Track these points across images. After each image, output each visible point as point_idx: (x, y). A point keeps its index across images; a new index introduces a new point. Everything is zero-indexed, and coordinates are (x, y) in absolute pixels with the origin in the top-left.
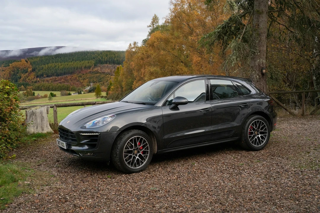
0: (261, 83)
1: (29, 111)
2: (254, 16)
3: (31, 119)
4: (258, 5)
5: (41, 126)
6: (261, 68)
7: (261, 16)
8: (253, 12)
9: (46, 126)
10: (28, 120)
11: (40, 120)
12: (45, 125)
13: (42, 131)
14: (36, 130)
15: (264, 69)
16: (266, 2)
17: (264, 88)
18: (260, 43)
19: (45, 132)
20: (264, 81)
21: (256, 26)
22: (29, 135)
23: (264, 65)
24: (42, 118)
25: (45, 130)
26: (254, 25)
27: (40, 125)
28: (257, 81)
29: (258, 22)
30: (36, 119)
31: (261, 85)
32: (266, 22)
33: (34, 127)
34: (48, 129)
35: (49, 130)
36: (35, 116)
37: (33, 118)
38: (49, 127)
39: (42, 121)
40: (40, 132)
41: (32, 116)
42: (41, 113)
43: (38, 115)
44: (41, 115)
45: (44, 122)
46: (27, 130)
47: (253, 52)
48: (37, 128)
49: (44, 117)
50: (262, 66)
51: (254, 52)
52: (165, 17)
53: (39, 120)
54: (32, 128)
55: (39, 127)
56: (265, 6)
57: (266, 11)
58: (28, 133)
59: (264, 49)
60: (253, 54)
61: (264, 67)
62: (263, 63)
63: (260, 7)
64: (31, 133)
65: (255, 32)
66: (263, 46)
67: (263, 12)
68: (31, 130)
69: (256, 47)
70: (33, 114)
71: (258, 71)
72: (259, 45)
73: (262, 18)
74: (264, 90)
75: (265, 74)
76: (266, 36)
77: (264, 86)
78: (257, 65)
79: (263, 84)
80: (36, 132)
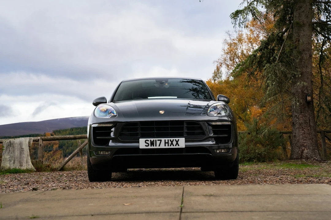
0: (306, 115)
1: (5, 142)
2: (294, 30)
3: (8, 151)
4: (298, 15)
5: (19, 161)
6: (305, 95)
7: (302, 29)
8: (292, 25)
9: (25, 161)
10: (4, 153)
11: (19, 153)
13: (20, 167)
14: (12, 165)
15: (309, 96)
16: (309, 12)
17: (311, 121)
18: (303, 63)
19: (24, 167)
20: (310, 111)
21: (296, 42)
22: (3, 171)
23: (310, 91)
24: (22, 150)
25: (23, 165)
26: (294, 41)
27: (19, 159)
28: (301, 112)
29: (299, 36)
30: (13, 151)
31: (305, 116)
32: (309, 36)
33: (11, 161)
34: (29, 165)
35: (30, 167)
36: (13, 147)
37: (10, 150)
38: (30, 163)
39: (21, 155)
40: (17, 168)
41: (9, 148)
42: (21, 144)
43: (17, 147)
44: (20, 146)
45: (24, 156)
46: (2, 165)
47: (293, 75)
48: (14, 163)
49: (24, 149)
50: (306, 92)
51: (295, 75)
52: (217, 61)
53: (17, 153)
54: (8, 162)
55: (16, 161)
56: (308, 16)
57: (309, 23)
58: (2, 169)
59: (309, 70)
60: (293, 76)
61: (309, 93)
62: (307, 88)
63: (300, 18)
64: (6, 168)
65: (295, 50)
66: (307, 67)
67: (304, 24)
68: (7, 164)
69: (296, 68)
70: (10, 144)
71: (301, 98)
72: (301, 66)
73: (303, 32)
74: (311, 124)
75: (311, 103)
76: (310, 54)
77: (310, 118)
78: (300, 90)
79: (309, 116)
80: (12, 167)
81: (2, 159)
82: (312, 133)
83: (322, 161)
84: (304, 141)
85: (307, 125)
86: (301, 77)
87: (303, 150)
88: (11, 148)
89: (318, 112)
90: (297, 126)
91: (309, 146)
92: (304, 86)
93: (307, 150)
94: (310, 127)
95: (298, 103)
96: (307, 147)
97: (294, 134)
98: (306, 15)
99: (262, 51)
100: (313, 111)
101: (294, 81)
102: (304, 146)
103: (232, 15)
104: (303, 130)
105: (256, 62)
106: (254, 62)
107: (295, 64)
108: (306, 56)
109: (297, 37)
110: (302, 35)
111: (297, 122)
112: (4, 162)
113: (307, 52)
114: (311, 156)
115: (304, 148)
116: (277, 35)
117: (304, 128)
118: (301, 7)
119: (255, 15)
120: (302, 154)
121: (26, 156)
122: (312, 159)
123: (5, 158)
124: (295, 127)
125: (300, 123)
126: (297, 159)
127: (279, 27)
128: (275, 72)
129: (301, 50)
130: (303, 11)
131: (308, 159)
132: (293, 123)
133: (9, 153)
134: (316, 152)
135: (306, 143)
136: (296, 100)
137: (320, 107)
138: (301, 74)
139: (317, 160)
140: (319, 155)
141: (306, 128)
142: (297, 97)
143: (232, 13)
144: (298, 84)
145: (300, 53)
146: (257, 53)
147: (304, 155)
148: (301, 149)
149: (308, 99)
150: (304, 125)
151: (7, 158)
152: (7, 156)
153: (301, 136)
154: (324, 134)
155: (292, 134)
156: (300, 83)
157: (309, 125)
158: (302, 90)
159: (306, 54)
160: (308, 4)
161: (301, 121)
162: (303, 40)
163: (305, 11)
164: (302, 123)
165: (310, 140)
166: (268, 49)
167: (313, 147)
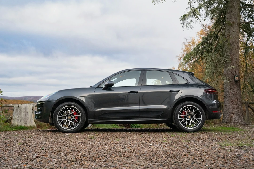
0: (235, 90)
1: (15, 106)
2: (226, 28)
3: (17, 113)
4: (229, 17)
5: (24, 120)
6: (234, 76)
7: (232, 27)
8: (225, 24)
9: (29, 121)
10: (14, 114)
12: (29, 119)
13: (25, 125)
14: (20, 123)
15: (236, 76)
16: (237, 15)
17: (238, 95)
18: (232, 52)
19: (28, 125)
20: (237, 88)
21: (227, 37)
23: (237, 73)
24: (26, 112)
25: (28, 123)
26: (226, 36)
28: (231, 88)
29: (230, 32)
30: (21, 113)
31: (234, 92)
32: (237, 32)
33: (19, 120)
34: (32, 123)
35: (33, 125)
36: (20, 110)
37: (18, 112)
38: (34, 122)
39: (25, 116)
40: (23, 125)
41: (18, 111)
42: (26, 108)
43: (23, 110)
44: (25, 110)
45: (28, 116)
46: (13, 123)
48: (21, 121)
49: (28, 112)
50: (235, 74)
51: (226, 61)
52: (178, 56)
53: (23, 114)
54: (17, 121)
55: (22, 120)
56: (236, 18)
57: (237, 23)
58: (13, 126)
59: (237, 57)
60: (225, 62)
61: (237, 75)
62: (235, 70)
63: (231, 19)
64: (15, 125)
65: (227, 42)
66: (235, 55)
67: (233, 23)
68: (16, 122)
69: (227, 56)
70: (19, 108)
71: (231, 78)
72: (231, 54)
73: (233, 29)
74: (238, 97)
75: (238, 81)
76: (238, 46)
77: (237, 93)
78: (230, 72)
79: (236, 91)
80: (19, 124)
81: (13, 119)
82: (238, 104)
83: (246, 125)
84: (233, 110)
85: (235, 98)
86: (231, 62)
87: (232, 116)
88: (19, 111)
89: (243, 88)
90: (228, 98)
91: (236, 113)
92: (233, 69)
93: (235, 116)
94: (237, 99)
95: (228, 82)
96: (235, 114)
97: (225, 104)
98: (235, 17)
99: (203, 44)
100: (240, 87)
101: (226, 65)
102: (233, 114)
103: (181, 18)
104: (232, 102)
105: (199, 53)
106: (198, 53)
107: (226, 53)
108: (235, 47)
109: (228, 33)
110: (232, 31)
111: (228, 95)
112: (14, 120)
113: (235, 44)
114: (238, 121)
115: (233, 115)
116: (214, 33)
117: (233, 100)
118: (231, 11)
119: (196, 15)
120: (231, 119)
121: (30, 117)
122: (238, 123)
123: (15, 118)
124: (226, 99)
125: (230, 97)
126: (227, 123)
127: (215, 27)
128: (212, 59)
129: (231, 43)
130: (233, 14)
131: (235, 123)
132: (225, 96)
133: (17, 114)
134: (242, 118)
135: (234, 111)
136: (227, 79)
137: (245, 85)
138: (231, 60)
139: (242, 124)
140: (244, 121)
141: (234, 100)
142: (228, 77)
143: (181, 17)
144: (229, 67)
145: (230, 45)
146: (199, 46)
147: (233, 120)
148: (230, 116)
149: (236, 79)
150: (232, 98)
151: (16, 118)
152: (16, 116)
153: (231, 106)
154: (248, 105)
155: (224, 104)
156: (230, 67)
157: (236, 98)
158: (232, 72)
159: (235, 45)
160: (237, 9)
161: (231, 95)
162: (233, 35)
163: (234, 14)
164: (231, 96)
165: (237, 109)
166: (207, 43)
167: (239, 114)
